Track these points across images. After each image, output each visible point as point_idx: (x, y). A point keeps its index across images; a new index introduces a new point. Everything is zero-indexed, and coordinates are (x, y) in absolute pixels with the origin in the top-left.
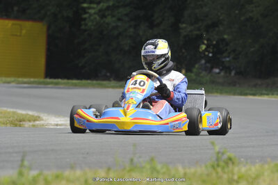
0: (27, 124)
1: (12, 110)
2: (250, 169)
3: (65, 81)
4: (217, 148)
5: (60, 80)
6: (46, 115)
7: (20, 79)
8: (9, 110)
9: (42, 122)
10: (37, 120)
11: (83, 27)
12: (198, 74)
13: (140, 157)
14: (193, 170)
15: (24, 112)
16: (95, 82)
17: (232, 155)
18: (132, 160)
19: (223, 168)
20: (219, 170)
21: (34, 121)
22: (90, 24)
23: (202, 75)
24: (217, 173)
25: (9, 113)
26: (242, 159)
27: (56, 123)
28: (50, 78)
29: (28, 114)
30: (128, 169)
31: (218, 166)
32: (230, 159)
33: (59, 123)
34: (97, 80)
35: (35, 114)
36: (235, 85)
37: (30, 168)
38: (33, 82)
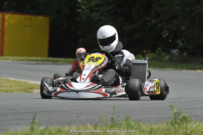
0: (35, 91)
1: (24, 81)
2: (199, 126)
3: (63, 59)
4: (175, 111)
5: (59, 59)
7: (31, 58)
8: (22, 81)
11: (78, 19)
12: (159, 55)
13: (118, 116)
14: (157, 126)
15: (33, 82)
17: (186, 115)
18: (112, 119)
19: (179, 125)
20: (176, 126)
22: (83, 16)
23: (163, 55)
24: (175, 128)
25: (22, 83)
26: (193, 118)
28: (52, 57)
29: (36, 84)
30: (110, 125)
31: (176, 123)
32: (184, 118)
36: (187, 63)
38: (40, 60)
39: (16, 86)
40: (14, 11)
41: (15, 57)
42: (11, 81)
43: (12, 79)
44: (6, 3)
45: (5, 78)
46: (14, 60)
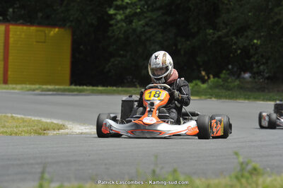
0: (51, 133)
1: (36, 118)
2: (275, 180)
3: (90, 88)
4: (241, 159)
5: (85, 87)
6: (71, 123)
7: (44, 87)
8: (33, 118)
9: (66, 131)
10: (62, 129)
11: (109, 34)
12: (225, 80)
13: (162, 168)
14: (216, 181)
15: (48, 121)
16: (120, 89)
17: (258, 166)
18: (154, 172)
19: (247, 179)
21: (59, 129)
23: (229, 80)
24: (241, 184)
25: (33, 121)
26: (268, 169)
27: (80, 131)
28: (76, 85)
29: (52, 123)
31: (242, 176)
32: (255, 169)
33: (84, 131)
34: (122, 87)
35: (60, 122)
36: (263, 91)
37: (51, 181)
38: (58, 90)
39: (24, 127)
40: (21, 21)
41: (24, 86)
42: (18, 119)
43: (19, 116)
44: (11, 10)
45: (10, 115)
46: (22, 89)
